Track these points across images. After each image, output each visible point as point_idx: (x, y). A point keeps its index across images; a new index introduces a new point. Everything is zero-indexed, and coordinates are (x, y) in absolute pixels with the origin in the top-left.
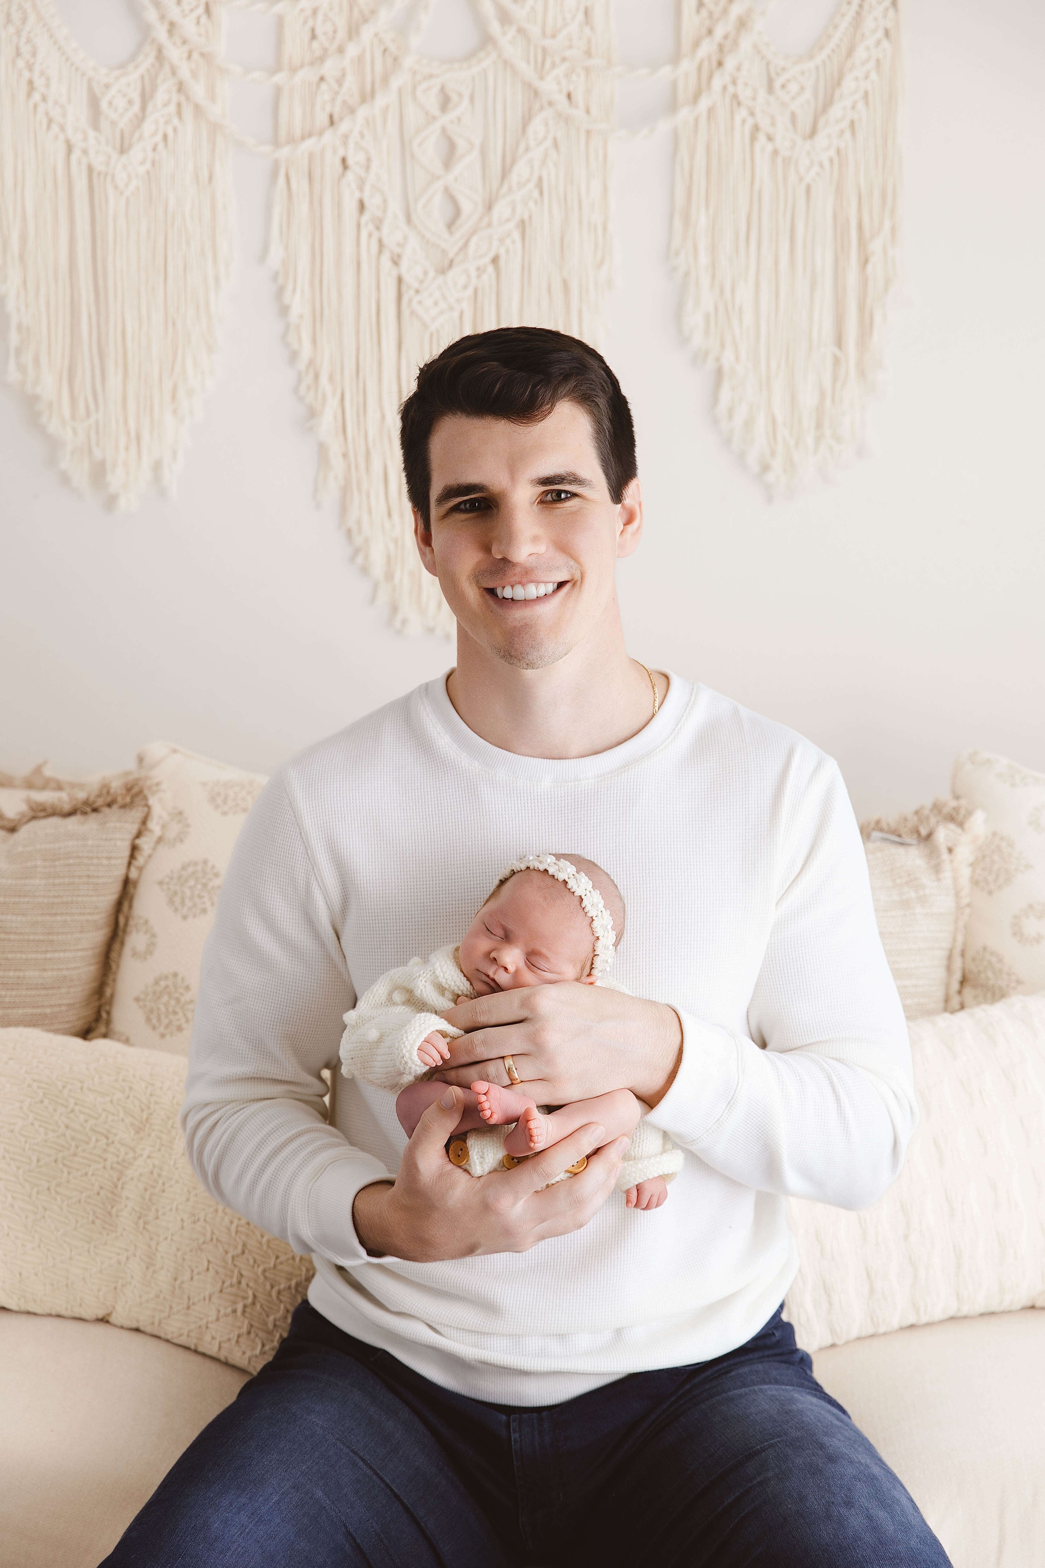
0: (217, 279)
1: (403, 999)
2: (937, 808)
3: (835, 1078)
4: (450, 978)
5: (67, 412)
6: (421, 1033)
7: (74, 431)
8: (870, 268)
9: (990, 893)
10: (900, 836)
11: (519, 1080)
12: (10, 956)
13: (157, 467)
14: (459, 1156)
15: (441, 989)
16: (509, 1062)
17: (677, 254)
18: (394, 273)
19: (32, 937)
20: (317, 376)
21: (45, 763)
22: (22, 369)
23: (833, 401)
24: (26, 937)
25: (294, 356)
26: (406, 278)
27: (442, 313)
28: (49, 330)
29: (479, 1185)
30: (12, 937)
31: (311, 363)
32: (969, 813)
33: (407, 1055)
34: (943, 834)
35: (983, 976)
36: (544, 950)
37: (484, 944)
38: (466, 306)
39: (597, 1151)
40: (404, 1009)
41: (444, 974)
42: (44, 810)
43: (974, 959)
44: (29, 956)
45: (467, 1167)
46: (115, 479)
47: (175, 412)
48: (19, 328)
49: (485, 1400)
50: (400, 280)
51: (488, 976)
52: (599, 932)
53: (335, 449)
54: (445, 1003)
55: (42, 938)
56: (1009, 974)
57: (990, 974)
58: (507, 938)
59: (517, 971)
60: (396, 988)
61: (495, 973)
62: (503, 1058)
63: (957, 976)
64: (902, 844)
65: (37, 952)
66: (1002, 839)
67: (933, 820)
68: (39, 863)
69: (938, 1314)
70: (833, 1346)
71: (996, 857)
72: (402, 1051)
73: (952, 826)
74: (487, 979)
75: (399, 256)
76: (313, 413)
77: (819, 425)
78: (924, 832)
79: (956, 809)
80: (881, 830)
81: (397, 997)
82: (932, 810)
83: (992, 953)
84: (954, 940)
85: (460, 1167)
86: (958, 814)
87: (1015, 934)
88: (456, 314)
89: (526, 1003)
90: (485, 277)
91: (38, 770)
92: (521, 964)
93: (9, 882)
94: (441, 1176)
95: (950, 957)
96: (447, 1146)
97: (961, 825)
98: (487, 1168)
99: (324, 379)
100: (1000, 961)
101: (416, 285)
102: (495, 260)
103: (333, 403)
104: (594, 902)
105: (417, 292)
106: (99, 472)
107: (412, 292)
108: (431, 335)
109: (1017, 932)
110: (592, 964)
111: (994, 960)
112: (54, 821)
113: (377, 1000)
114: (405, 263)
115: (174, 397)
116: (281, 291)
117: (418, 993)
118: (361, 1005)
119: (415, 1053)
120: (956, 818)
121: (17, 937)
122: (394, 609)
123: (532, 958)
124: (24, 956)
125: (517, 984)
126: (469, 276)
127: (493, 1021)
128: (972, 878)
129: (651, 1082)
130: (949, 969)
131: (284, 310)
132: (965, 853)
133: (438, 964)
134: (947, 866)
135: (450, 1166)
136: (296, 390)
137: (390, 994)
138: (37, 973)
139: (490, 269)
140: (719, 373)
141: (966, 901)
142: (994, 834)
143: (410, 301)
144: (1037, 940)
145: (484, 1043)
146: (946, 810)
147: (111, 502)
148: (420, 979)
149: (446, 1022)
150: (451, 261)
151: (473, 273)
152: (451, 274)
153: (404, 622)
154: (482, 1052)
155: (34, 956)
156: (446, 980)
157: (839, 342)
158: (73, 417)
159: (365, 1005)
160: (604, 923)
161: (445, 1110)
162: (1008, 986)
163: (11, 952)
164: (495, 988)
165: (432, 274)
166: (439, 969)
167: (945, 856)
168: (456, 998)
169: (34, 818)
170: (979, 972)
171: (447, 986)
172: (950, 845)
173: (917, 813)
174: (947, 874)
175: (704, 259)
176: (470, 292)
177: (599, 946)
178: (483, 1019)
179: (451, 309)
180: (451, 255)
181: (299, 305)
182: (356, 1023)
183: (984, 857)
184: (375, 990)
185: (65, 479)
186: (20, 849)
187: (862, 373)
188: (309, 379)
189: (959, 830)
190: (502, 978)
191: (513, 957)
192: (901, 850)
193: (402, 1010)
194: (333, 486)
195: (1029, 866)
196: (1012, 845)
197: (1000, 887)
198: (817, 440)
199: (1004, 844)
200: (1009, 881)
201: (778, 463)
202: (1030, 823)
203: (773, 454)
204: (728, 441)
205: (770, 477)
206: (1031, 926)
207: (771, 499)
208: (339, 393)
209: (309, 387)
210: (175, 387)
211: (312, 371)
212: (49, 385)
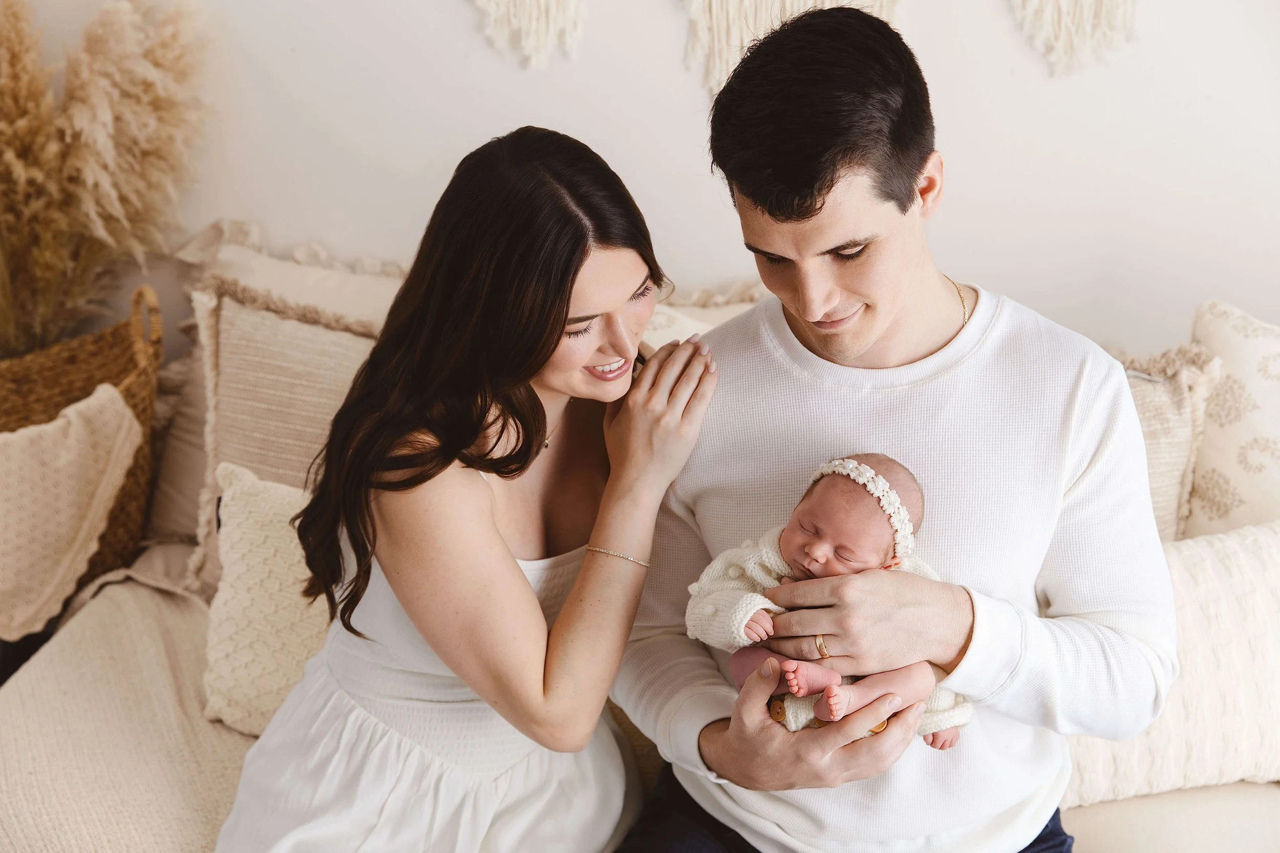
1: (737, 575)
2: (1181, 352)
4: (774, 563)
6: (747, 613)
9: (1222, 425)
10: (1149, 375)
11: (828, 656)
13: (562, 34)
14: (778, 713)
15: (767, 570)
16: (819, 640)
29: (793, 739)
32: (1208, 360)
33: (736, 632)
34: (1186, 375)
35: (1210, 492)
40: (737, 585)
41: (769, 560)
43: (1203, 477)
45: (785, 723)
46: (529, 44)
51: (804, 567)
53: (702, 25)
54: (770, 582)
56: (1233, 494)
57: (1217, 492)
59: (827, 562)
60: (730, 565)
61: (809, 564)
62: (815, 636)
63: (1188, 488)
64: (1150, 381)
66: (1235, 382)
67: (1178, 363)
71: (1228, 396)
72: (731, 628)
73: (1193, 369)
74: (802, 568)
77: (1096, 16)
78: (1170, 372)
79: (1198, 355)
80: (1135, 369)
81: (732, 572)
82: (1177, 354)
83: (1220, 476)
84: (1189, 460)
85: (779, 722)
86: (1199, 359)
87: (1241, 462)
89: (835, 591)
94: (763, 729)
95: (1184, 476)
96: (769, 705)
97: (1201, 368)
98: (800, 726)
100: (1227, 482)
106: (516, 38)
109: (1243, 461)
110: (895, 549)
111: (1221, 481)
113: (717, 574)
117: (748, 572)
118: (703, 577)
119: (742, 631)
120: (1198, 362)
125: (827, 573)
127: (808, 603)
128: (1206, 411)
130: (1182, 483)
132: (1202, 392)
133: (765, 551)
134: (1187, 403)
135: (770, 721)
137: (727, 569)
141: (1201, 429)
142: (1228, 377)
144: (1260, 469)
145: (799, 623)
146: (1189, 356)
147: (525, 62)
148: (750, 561)
149: (769, 602)
156: (771, 564)
159: (707, 578)
162: (1231, 504)
164: (809, 575)
166: (765, 556)
167: (1186, 394)
170: (1208, 489)
172: (1190, 383)
173: (1164, 355)
174: (1187, 410)
177: (899, 537)
178: (800, 602)
182: (699, 593)
183: (1218, 395)
184: (714, 566)
185: (490, 42)
189: (1198, 372)
192: (1149, 387)
193: (736, 584)
194: (700, 55)
195: (1255, 407)
196: (1242, 387)
197: (1230, 422)
198: (1095, 27)
199: (1236, 387)
200: (1238, 417)
201: (1060, 46)
202: (1259, 370)
203: (1057, 38)
204: (1020, 26)
205: (1053, 57)
206: (1255, 457)
207: (1051, 74)
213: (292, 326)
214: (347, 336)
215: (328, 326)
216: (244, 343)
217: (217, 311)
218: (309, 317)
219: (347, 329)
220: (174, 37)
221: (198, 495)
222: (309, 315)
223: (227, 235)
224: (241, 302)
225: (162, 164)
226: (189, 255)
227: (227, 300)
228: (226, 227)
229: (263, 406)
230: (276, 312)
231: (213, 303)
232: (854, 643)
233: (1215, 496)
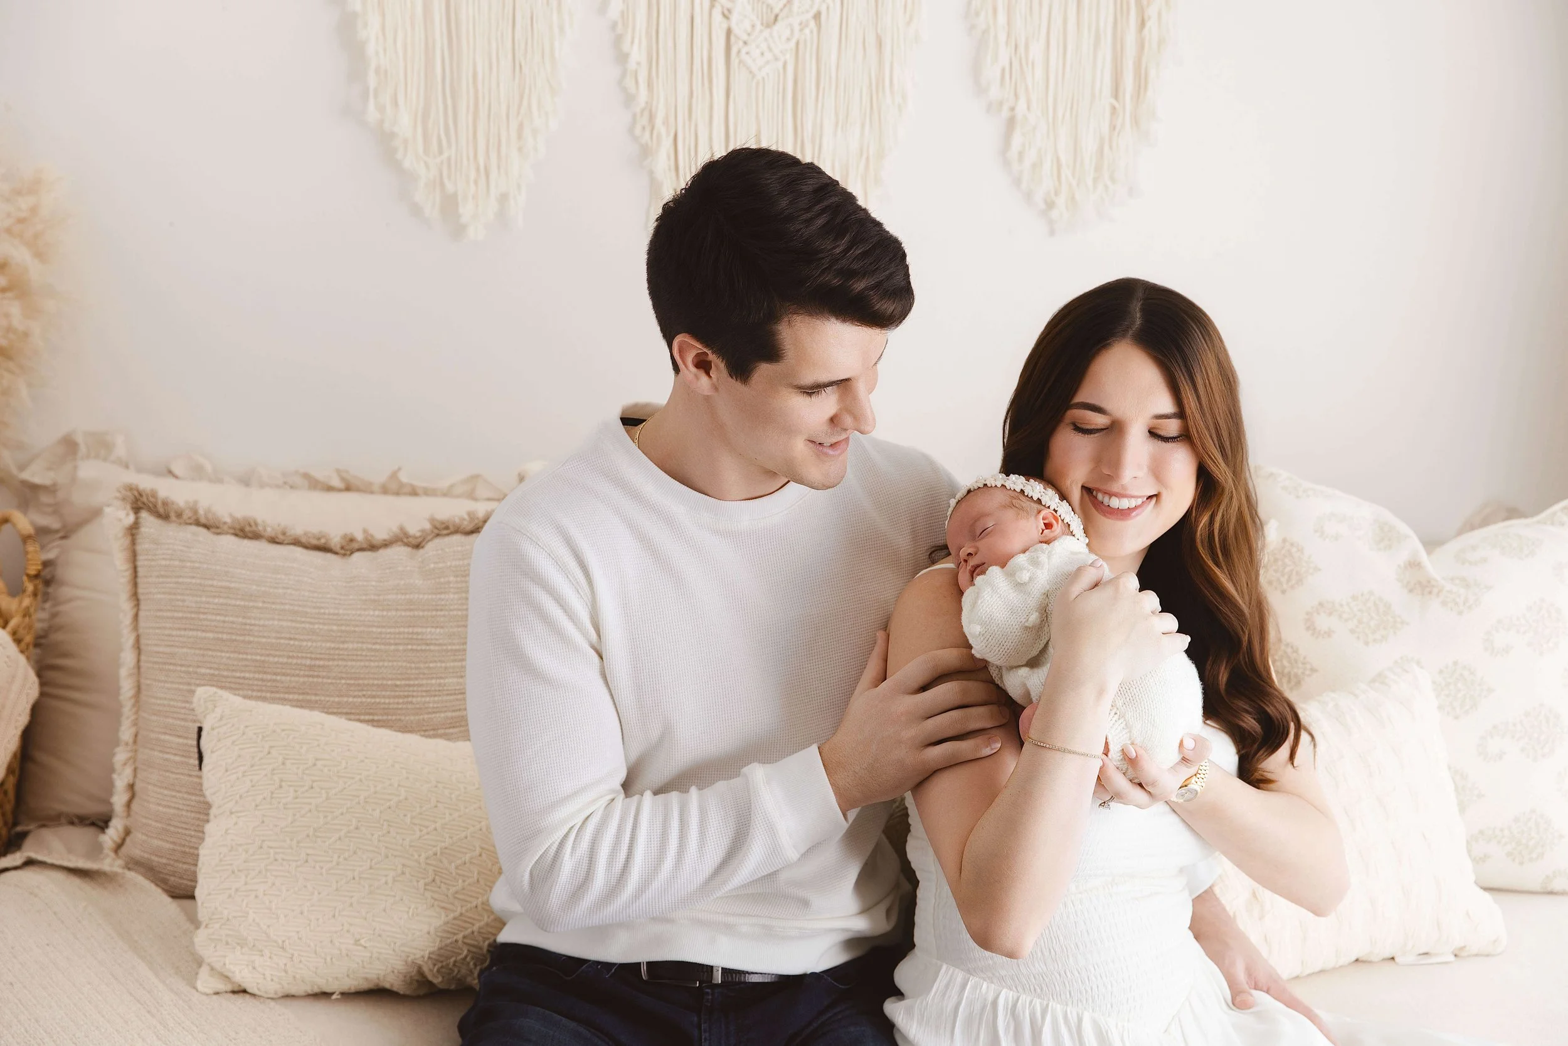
0: (561, 29)
5: (421, 150)
7: (426, 164)
8: (1146, 31)
9: (1283, 592)
12: (431, 665)
13: (503, 198)
17: (977, 14)
18: (725, 26)
19: (449, 647)
20: (652, 118)
22: (380, 108)
23: (1111, 147)
24: (445, 648)
25: (629, 99)
26: (736, 30)
27: (768, 62)
28: (406, 72)
30: (432, 647)
31: (647, 106)
38: (790, 57)
42: (447, 528)
44: (448, 665)
46: (466, 211)
47: (520, 149)
48: (377, 71)
50: (729, 32)
55: (458, 647)
56: (1303, 664)
57: (1285, 663)
65: (455, 661)
66: (1292, 545)
68: (452, 579)
71: (1287, 560)
75: (729, 11)
76: (646, 152)
77: (1098, 169)
83: (1287, 645)
87: (1308, 628)
88: (780, 65)
90: (807, 31)
91: (394, 475)
93: (426, 597)
99: (659, 121)
100: (1296, 651)
101: (745, 37)
102: (817, 16)
103: (667, 143)
105: (745, 43)
106: (450, 205)
107: (741, 43)
108: (758, 84)
109: (1310, 627)
111: (1289, 650)
112: (457, 538)
114: (734, 18)
115: (520, 136)
116: (618, 40)
121: (437, 648)
124: (443, 665)
126: (792, 31)
131: (622, 58)
136: (631, 130)
138: (455, 680)
139: (812, 24)
140: (1011, 123)
142: (1284, 540)
143: (739, 52)
144: (1329, 634)
147: (458, 230)
150: (776, 17)
151: (797, 28)
152: (776, 28)
155: (452, 664)
157: (1116, 93)
158: (426, 151)
162: (1303, 673)
163: (431, 662)
165: (759, 27)
169: (438, 535)
175: (1002, 18)
176: (792, 44)
179: (776, 59)
180: (776, 10)
181: (637, 54)
183: (1276, 560)
185: (416, 210)
186: (432, 566)
187: (1136, 121)
188: (644, 120)
195: (1317, 569)
196: (1301, 550)
197: (1292, 587)
198: (1095, 180)
199: (1294, 550)
200: (1300, 581)
201: (1061, 201)
202: (1316, 531)
203: (1056, 194)
204: (1017, 182)
205: (1054, 214)
206: (1323, 622)
207: (1052, 233)
208: (672, 135)
209: (644, 128)
210: (521, 126)
211: (646, 114)
212: (404, 123)
213: (229, 542)
214: (298, 551)
215: (273, 541)
216: (177, 563)
218: (246, 531)
219: (297, 542)
222: (247, 529)
224: (164, 517)
225: (11, 365)
226: (36, 475)
227: (144, 515)
228: (79, 439)
229: (210, 635)
230: (206, 527)
231: (131, 518)
233: (1284, 667)
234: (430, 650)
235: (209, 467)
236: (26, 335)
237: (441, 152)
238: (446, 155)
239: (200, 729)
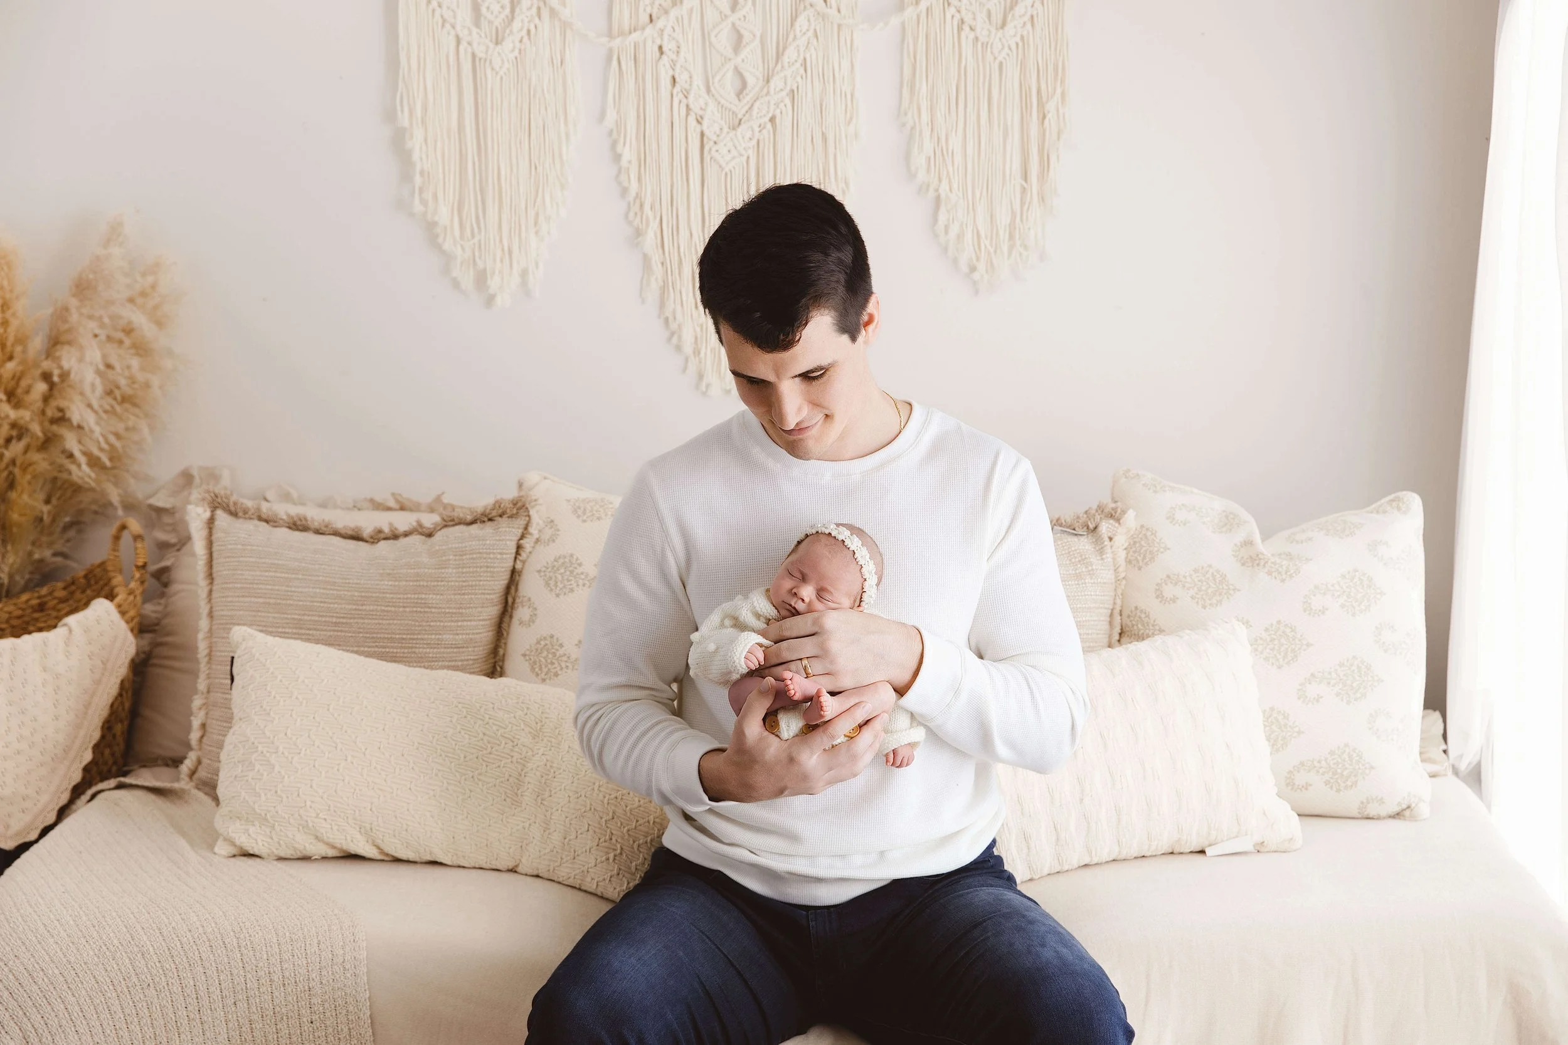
0: (567, 135)
2: (1101, 508)
3: (1030, 679)
5: (457, 233)
6: (746, 645)
7: (463, 249)
8: (1046, 121)
9: (1140, 569)
10: (1074, 529)
12: (432, 624)
13: (524, 273)
15: (758, 616)
16: (805, 662)
17: (906, 114)
18: (698, 130)
19: (447, 611)
20: (642, 206)
21: (443, 493)
22: (424, 202)
23: (1022, 220)
24: (443, 610)
25: (624, 191)
26: (707, 132)
27: (734, 158)
28: (444, 173)
29: (786, 745)
30: (433, 610)
31: (637, 196)
32: (1124, 512)
34: (1105, 527)
35: (1135, 627)
36: (829, 588)
37: (788, 584)
38: (752, 154)
39: (867, 722)
42: (453, 520)
43: (1129, 616)
44: (446, 624)
45: (778, 733)
46: (494, 283)
47: (537, 233)
48: (422, 173)
49: (791, 902)
50: (702, 134)
51: (791, 605)
52: (867, 576)
53: (656, 259)
54: (760, 625)
55: (454, 611)
56: (1153, 626)
57: (1140, 624)
58: (804, 579)
59: (810, 602)
60: (726, 616)
61: (795, 604)
62: (801, 659)
63: (1117, 630)
64: (1076, 535)
65: (452, 621)
66: (1147, 530)
67: (1098, 517)
68: (451, 557)
69: (1105, 858)
70: (1031, 880)
71: (1143, 543)
73: (1111, 521)
74: (788, 607)
75: (702, 117)
76: (639, 233)
77: (1011, 237)
78: (1091, 526)
79: (1115, 509)
80: (1061, 525)
81: (727, 622)
82: (1097, 511)
83: (1141, 611)
84: (1115, 603)
85: (773, 733)
86: (1116, 513)
87: (1157, 597)
88: (745, 158)
89: (816, 622)
90: (765, 131)
91: (438, 499)
92: (814, 597)
93: (430, 571)
94: (761, 739)
95: (1111, 615)
96: (764, 720)
97: (1118, 520)
98: (792, 735)
99: (647, 207)
100: (1147, 617)
101: (715, 138)
102: (772, 120)
103: (654, 225)
104: (863, 555)
105: (715, 143)
106: (481, 279)
107: (711, 143)
108: (726, 174)
109: (1160, 595)
110: (861, 598)
111: (1143, 616)
112: (462, 528)
114: (705, 123)
115: (536, 224)
116: (614, 143)
117: (741, 619)
120: (1114, 516)
121: (436, 610)
122: (701, 376)
123: (821, 593)
124: (442, 624)
125: (810, 610)
126: (753, 131)
127: (794, 635)
128: (1126, 558)
129: (903, 677)
130: (1111, 623)
131: (617, 157)
132: (1121, 540)
134: (1108, 550)
135: (766, 733)
136: (626, 216)
137: (722, 621)
138: (451, 636)
139: (769, 126)
140: (938, 200)
141: (1123, 575)
142: (1142, 526)
143: (710, 149)
144: (1174, 600)
145: (788, 649)
146: (1106, 511)
147: (490, 300)
149: (761, 637)
150: (740, 120)
151: (757, 129)
152: (739, 130)
153: (708, 386)
154: (787, 656)
155: (449, 624)
157: (1025, 177)
158: (462, 237)
160: (869, 569)
161: (763, 693)
162: (1153, 633)
163: (432, 621)
164: (795, 613)
165: (726, 130)
167: (1107, 542)
168: (768, 621)
169: (446, 526)
170: (1133, 626)
171: (762, 613)
172: (1109, 534)
173: (1086, 512)
174: (1108, 556)
175: (925, 117)
176: (754, 142)
177: (866, 584)
178: (787, 634)
179: (741, 155)
180: (740, 116)
181: (628, 154)
183: (1135, 543)
185: (456, 284)
186: (437, 548)
187: (1042, 199)
188: (636, 208)
189: (1117, 525)
190: (800, 606)
191: (808, 592)
192: (1075, 539)
194: (654, 286)
195: (1166, 549)
196: (1154, 534)
197: (1147, 564)
198: (1010, 248)
199: (1149, 534)
200: (1152, 559)
201: (981, 266)
202: (1168, 518)
203: (978, 259)
204: (945, 250)
205: (976, 276)
206: (1169, 591)
207: (977, 292)
208: (658, 219)
209: (636, 214)
210: (537, 215)
211: (638, 202)
212: (444, 214)
213: (283, 534)
214: (336, 540)
215: (318, 532)
216: (239, 547)
217: (211, 521)
218: (298, 525)
219: (336, 533)
220: (153, 287)
221: (192, 701)
222: (299, 523)
223: (197, 480)
224: (234, 514)
225: (136, 411)
226: (160, 501)
227: (220, 513)
228: (195, 473)
229: (261, 600)
230: (267, 521)
231: (208, 514)
232: (832, 662)
233: (1139, 630)
234: (431, 612)
235: (295, 495)
236: (147, 385)
237: (473, 236)
238: (476, 240)
239: (233, 658)
